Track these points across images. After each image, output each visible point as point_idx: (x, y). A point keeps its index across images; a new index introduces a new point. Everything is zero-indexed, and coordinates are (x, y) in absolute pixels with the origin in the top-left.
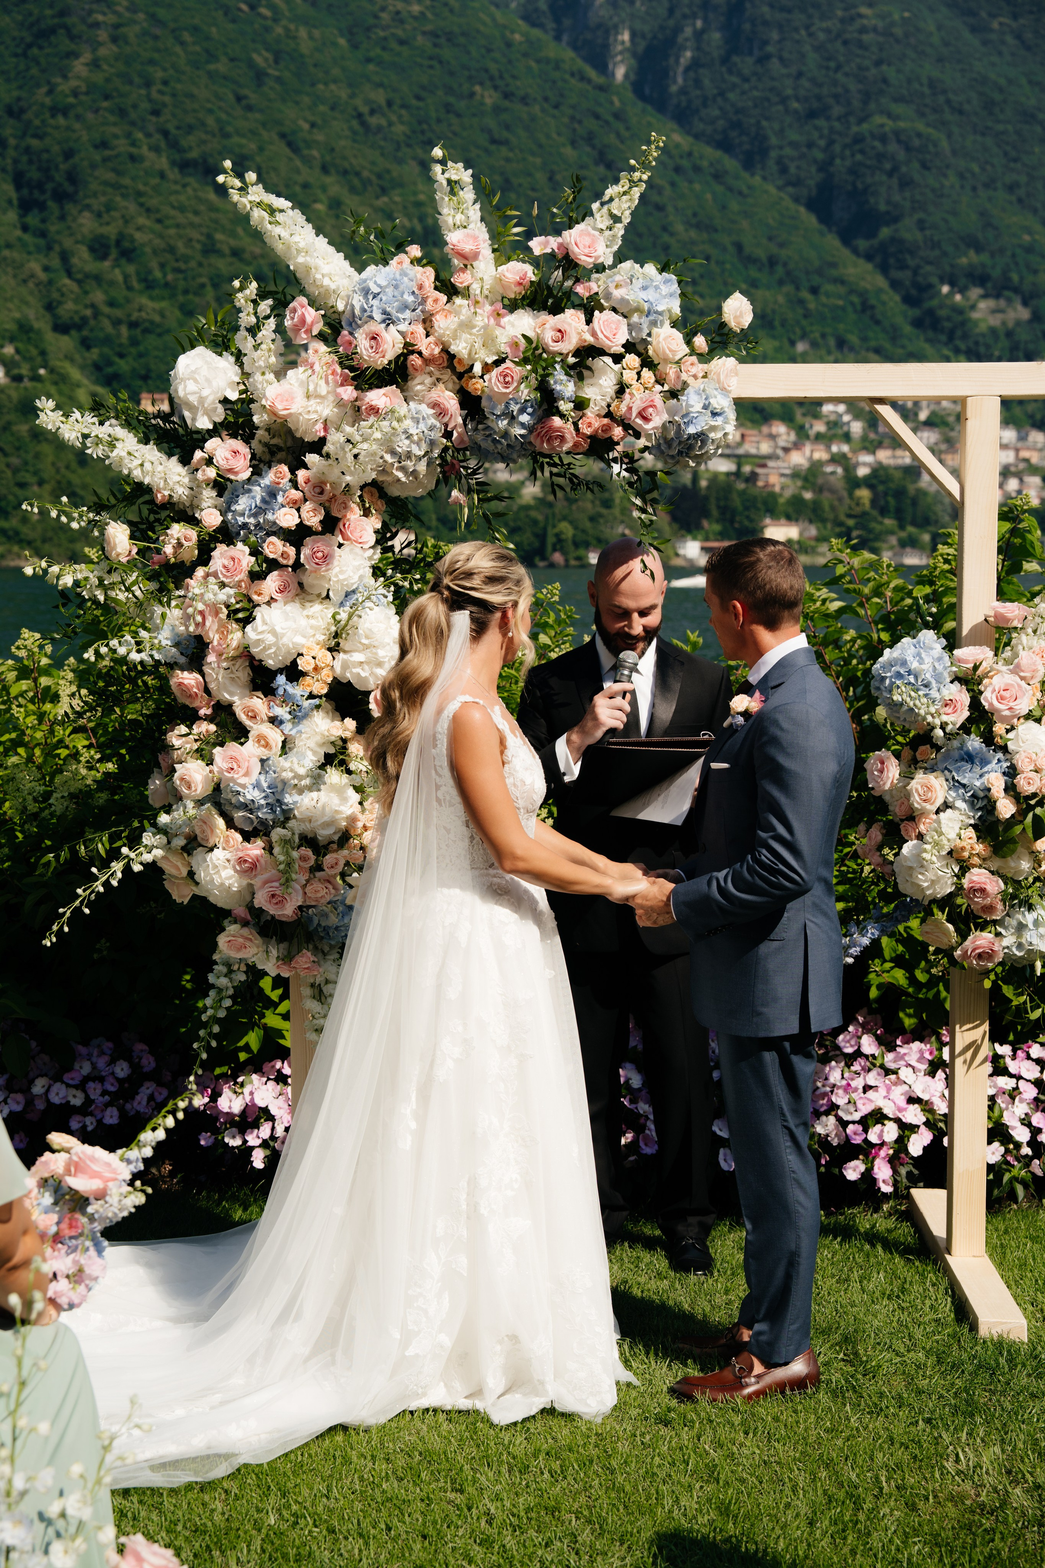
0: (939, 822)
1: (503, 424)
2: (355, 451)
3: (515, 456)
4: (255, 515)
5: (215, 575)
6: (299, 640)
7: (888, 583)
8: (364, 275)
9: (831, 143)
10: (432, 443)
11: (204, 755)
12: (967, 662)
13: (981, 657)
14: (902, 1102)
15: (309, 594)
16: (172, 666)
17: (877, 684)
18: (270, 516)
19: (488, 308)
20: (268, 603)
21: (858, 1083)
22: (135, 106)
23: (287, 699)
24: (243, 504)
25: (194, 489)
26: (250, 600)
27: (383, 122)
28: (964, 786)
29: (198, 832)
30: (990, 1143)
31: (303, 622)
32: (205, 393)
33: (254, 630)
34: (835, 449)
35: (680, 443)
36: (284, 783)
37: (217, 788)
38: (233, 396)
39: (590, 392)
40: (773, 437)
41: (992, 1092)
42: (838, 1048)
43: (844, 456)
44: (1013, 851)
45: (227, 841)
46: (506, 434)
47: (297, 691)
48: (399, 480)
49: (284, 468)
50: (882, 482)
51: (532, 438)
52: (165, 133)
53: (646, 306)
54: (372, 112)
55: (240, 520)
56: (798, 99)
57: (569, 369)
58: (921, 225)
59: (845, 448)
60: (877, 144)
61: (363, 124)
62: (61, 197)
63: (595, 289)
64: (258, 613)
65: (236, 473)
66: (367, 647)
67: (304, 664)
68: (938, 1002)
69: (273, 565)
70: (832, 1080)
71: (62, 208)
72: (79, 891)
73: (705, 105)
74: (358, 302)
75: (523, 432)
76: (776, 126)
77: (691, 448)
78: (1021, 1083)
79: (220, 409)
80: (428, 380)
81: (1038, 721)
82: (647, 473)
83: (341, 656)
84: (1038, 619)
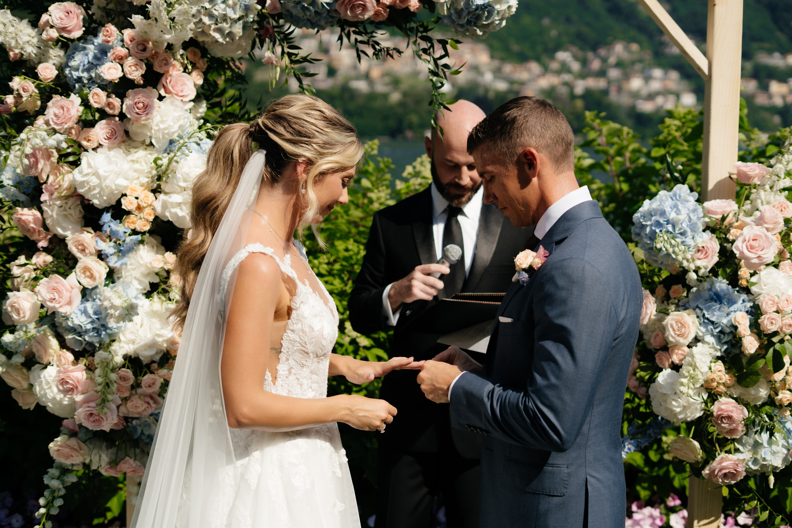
0: (693, 356)
3: (322, 23)
4: (88, 70)
5: (49, 123)
6: (122, 182)
10: (247, 8)
12: (715, 213)
13: (728, 209)
15: (134, 141)
16: (12, 204)
17: (637, 231)
18: (100, 71)
20: (95, 149)
23: (112, 235)
24: (78, 60)
25: (42, 48)
26: (80, 146)
28: (713, 323)
29: (34, 350)
31: (127, 166)
33: (81, 172)
35: (469, 13)
36: (107, 310)
43: (568, 82)
44: (756, 382)
45: (60, 360)
46: (313, 2)
47: (121, 227)
48: (217, 41)
49: (114, 27)
51: (337, 6)
55: (75, 74)
59: (569, 77)
64: (85, 158)
65: (69, 32)
66: (184, 189)
67: (126, 204)
69: (101, 114)
75: (329, 1)
77: (478, 18)
81: (776, 266)
82: (440, 41)
83: (161, 197)
84: (775, 178)
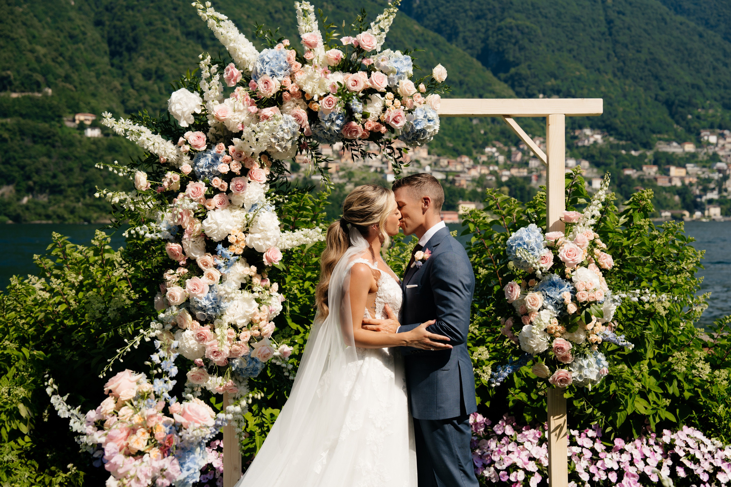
0: (540, 315)
1: (328, 124)
2: (257, 136)
3: (334, 140)
4: (208, 168)
5: (188, 196)
6: (229, 227)
7: (514, 209)
8: (262, 53)
9: (487, 30)
10: (294, 134)
11: (181, 284)
12: (552, 239)
13: (558, 236)
14: (526, 460)
15: (234, 205)
16: (166, 241)
17: (509, 249)
18: (215, 168)
19: (321, 69)
20: (214, 210)
21: (504, 450)
22: (165, 6)
23: (223, 256)
24: (202, 162)
25: (179, 156)
26: (205, 208)
27: (281, 17)
28: (551, 298)
29: (178, 322)
30: (569, 481)
31: (231, 219)
32: (185, 110)
33: (207, 222)
34: (491, 168)
35: (413, 134)
36: (221, 297)
37: (188, 300)
38: (199, 111)
39: (369, 110)
40: (462, 163)
41: (569, 454)
42: (494, 432)
43: (496, 172)
44: (576, 330)
45: (192, 326)
46: (330, 130)
47: (228, 252)
48: (278, 151)
49: (222, 145)
50: (514, 184)
51: (342, 132)
52: (179, 19)
53: (396, 70)
54: (276, 12)
55: (201, 170)
56: (472, 11)
57: (360, 99)
58: (529, 67)
59: (496, 168)
60: (508, 31)
61: (272, 17)
62: (129, 49)
63: (372, 62)
64: (209, 214)
65: (199, 147)
66: (262, 231)
67: (231, 239)
68: (542, 408)
69: (217, 191)
70: (491, 448)
71: (130, 55)
72: (118, 351)
73: (429, 13)
74: (259, 66)
75: (338, 128)
76: (462, 22)
77: (418, 136)
78: (584, 450)
79: (192, 118)
80: (292, 104)
81: (587, 267)
82: (398, 149)
83: (249, 235)
84: (585, 219)
